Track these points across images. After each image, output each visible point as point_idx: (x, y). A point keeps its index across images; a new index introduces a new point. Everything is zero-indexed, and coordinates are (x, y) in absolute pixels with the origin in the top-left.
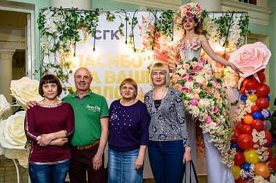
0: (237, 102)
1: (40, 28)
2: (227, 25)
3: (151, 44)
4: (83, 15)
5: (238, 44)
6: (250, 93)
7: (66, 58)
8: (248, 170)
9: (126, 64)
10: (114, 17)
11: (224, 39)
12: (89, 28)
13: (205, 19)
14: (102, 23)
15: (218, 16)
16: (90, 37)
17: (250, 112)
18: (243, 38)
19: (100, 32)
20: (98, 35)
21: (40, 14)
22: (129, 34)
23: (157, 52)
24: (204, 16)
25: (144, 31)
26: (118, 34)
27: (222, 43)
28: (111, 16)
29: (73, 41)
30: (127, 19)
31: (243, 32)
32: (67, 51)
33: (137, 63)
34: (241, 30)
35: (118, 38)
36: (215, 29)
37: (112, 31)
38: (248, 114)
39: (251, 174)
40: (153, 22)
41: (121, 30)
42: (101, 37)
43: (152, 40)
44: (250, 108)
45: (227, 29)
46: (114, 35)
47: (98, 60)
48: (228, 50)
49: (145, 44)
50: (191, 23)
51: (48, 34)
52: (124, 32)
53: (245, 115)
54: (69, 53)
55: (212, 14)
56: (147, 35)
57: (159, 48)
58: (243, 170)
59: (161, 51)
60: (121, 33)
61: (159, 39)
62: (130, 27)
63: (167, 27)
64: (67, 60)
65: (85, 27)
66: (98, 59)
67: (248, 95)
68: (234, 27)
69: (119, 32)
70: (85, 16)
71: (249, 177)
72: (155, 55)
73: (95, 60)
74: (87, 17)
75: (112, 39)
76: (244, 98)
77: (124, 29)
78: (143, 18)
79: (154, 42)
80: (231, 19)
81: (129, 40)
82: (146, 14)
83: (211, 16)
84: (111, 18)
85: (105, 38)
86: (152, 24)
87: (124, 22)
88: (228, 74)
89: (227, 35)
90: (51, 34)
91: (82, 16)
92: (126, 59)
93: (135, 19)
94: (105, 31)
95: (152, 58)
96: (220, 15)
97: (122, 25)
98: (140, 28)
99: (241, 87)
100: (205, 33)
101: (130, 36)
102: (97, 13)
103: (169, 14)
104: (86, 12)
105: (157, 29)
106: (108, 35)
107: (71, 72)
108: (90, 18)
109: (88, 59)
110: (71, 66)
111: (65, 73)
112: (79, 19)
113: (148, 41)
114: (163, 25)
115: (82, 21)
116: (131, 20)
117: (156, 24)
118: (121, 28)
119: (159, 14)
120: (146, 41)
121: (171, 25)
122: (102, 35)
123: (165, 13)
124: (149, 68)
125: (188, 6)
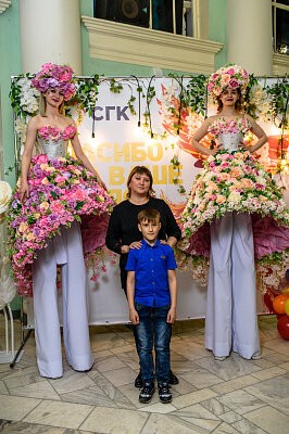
1: (13, 105)
2: (285, 96)
3: (175, 126)
9: (139, 156)
10: (120, 87)
11: (280, 116)
12: (85, 104)
13: (254, 88)
14: (104, 96)
15: (271, 83)
16: (86, 117)
19: (101, 109)
20: (98, 114)
21: (13, 84)
22: (143, 111)
23: (184, 137)
24: (252, 83)
25: (165, 107)
26: (128, 112)
27: (278, 122)
28: (116, 85)
30: (140, 90)
33: (155, 154)
35: (127, 119)
36: (267, 102)
37: (119, 108)
40: (178, 93)
41: (131, 107)
42: (102, 118)
43: (177, 120)
45: (285, 102)
46: (121, 113)
47: (98, 150)
48: (286, 132)
49: (166, 127)
50: (234, 96)
51: (26, 113)
52: (136, 109)
55: (263, 80)
56: (170, 113)
57: (187, 131)
59: (190, 135)
60: (132, 111)
61: (187, 118)
62: (144, 101)
63: (198, 100)
65: (79, 102)
66: (100, 150)
69: (129, 109)
72: (182, 143)
73: (95, 151)
74: (83, 87)
75: (119, 119)
77: (135, 104)
78: (163, 88)
79: (179, 122)
81: (143, 121)
82: (171, 84)
83: (261, 83)
84: (116, 89)
85: (108, 119)
86: (177, 96)
87: (136, 94)
88: (286, 168)
89: (284, 110)
90: (30, 114)
92: (139, 148)
93: (151, 89)
94: (108, 108)
95: (176, 147)
96: (275, 81)
97: (133, 99)
98: (159, 103)
100: (253, 108)
101: (145, 115)
102: (96, 82)
103: (199, 80)
104: (79, 80)
105: (183, 104)
106: (113, 113)
108: (87, 88)
113: (170, 122)
114: (192, 98)
116: (145, 91)
117: (182, 97)
118: (132, 103)
119: (186, 82)
120: (169, 122)
121: (203, 97)
122: (103, 113)
123: (195, 79)
124: (172, 161)
125: (232, 70)
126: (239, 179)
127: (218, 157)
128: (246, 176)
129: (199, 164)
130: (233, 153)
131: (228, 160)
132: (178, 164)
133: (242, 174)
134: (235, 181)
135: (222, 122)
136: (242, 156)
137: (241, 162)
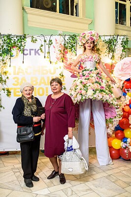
0: (120, 97)
2: (114, 45)
3: (61, 58)
4: (15, 38)
5: (121, 57)
6: (128, 91)
7: (4, 69)
8: (126, 142)
9: (45, 72)
10: (36, 40)
11: (111, 54)
12: (20, 48)
13: (99, 41)
14: (28, 44)
15: (107, 38)
16: (20, 54)
17: (128, 103)
18: (124, 53)
19: (27, 50)
20: (25, 52)
22: (47, 51)
23: (66, 63)
25: (57, 50)
27: (110, 57)
28: (34, 39)
29: (9, 56)
30: (45, 41)
31: (124, 49)
32: (5, 63)
33: (52, 72)
34: (122, 48)
35: (39, 55)
36: (105, 48)
37: (35, 50)
38: (127, 105)
39: (128, 145)
40: (63, 43)
41: (41, 49)
42: (27, 54)
43: (62, 55)
44: (128, 101)
45: (113, 48)
46: (36, 52)
48: (114, 62)
49: (58, 59)
52: (43, 50)
53: (125, 106)
54: (6, 65)
55: (103, 37)
56: (59, 52)
57: (67, 60)
58: (123, 142)
59: (68, 63)
60: (41, 51)
61: (67, 54)
62: (47, 46)
63: (73, 46)
64: (5, 70)
65: (16, 47)
66: (26, 69)
67: (127, 92)
68: (118, 46)
69: (40, 50)
70: (17, 40)
71: (126, 147)
72: (65, 66)
73: (24, 69)
74: (18, 40)
75: (35, 55)
76: (125, 94)
77: (43, 48)
78: (56, 40)
79: (63, 57)
80: (116, 40)
81: (46, 56)
82: (58, 38)
83: (102, 38)
84: (34, 41)
85: (30, 54)
86: (63, 44)
87: (43, 43)
89: (113, 51)
91: (15, 40)
92: (45, 68)
93: (50, 41)
94: (31, 50)
95: (62, 68)
96: (109, 37)
97: (42, 46)
98: (54, 47)
99: (123, 87)
100: (98, 50)
101: (48, 53)
102: (25, 37)
103: (73, 37)
104: (17, 37)
105: (65, 48)
106: (33, 52)
107: (8, 78)
108: (20, 40)
109: (19, 69)
110: (8, 74)
111: (4, 79)
112: (12, 42)
114: (70, 45)
115: (15, 43)
116: (48, 42)
117: (65, 45)
118: (41, 48)
119: (67, 38)
120: (59, 56)
121: (75, 45)
122: (28, 52)
123: (71, 36)
124: (60, 74)
125: (91, 32)
126: (93, 83)
127: (84, 72)
128: (96, 82)
129: (73, 76)
130: (91, 71)
131: (89, 74)
132: (63, 76)
133: (94, 81)
134: (91, 84)
135: (86, 57)
136: (95, 72)
137: (94, 75)
